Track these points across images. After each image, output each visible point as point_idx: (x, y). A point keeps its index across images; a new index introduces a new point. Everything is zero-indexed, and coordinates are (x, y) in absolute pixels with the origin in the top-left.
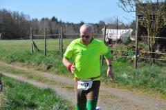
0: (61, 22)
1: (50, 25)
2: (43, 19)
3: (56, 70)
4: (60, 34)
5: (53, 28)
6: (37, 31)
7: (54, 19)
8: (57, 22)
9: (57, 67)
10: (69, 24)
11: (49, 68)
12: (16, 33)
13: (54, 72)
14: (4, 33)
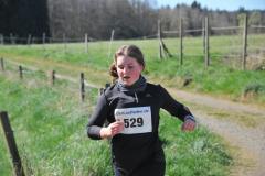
0: (206, 9)
1: (189, 15)
2: (178, 6)
3: (199, 86)
4: (205, 29)
5: (194, 20)
6: (168, 24)
7: (195, 5)
8: (201, 10)
9: (201, 82)
10: (220, 13)
11: (187, 83)
12: (135, 29)
13: (195, 90)
14: (119, 29)
